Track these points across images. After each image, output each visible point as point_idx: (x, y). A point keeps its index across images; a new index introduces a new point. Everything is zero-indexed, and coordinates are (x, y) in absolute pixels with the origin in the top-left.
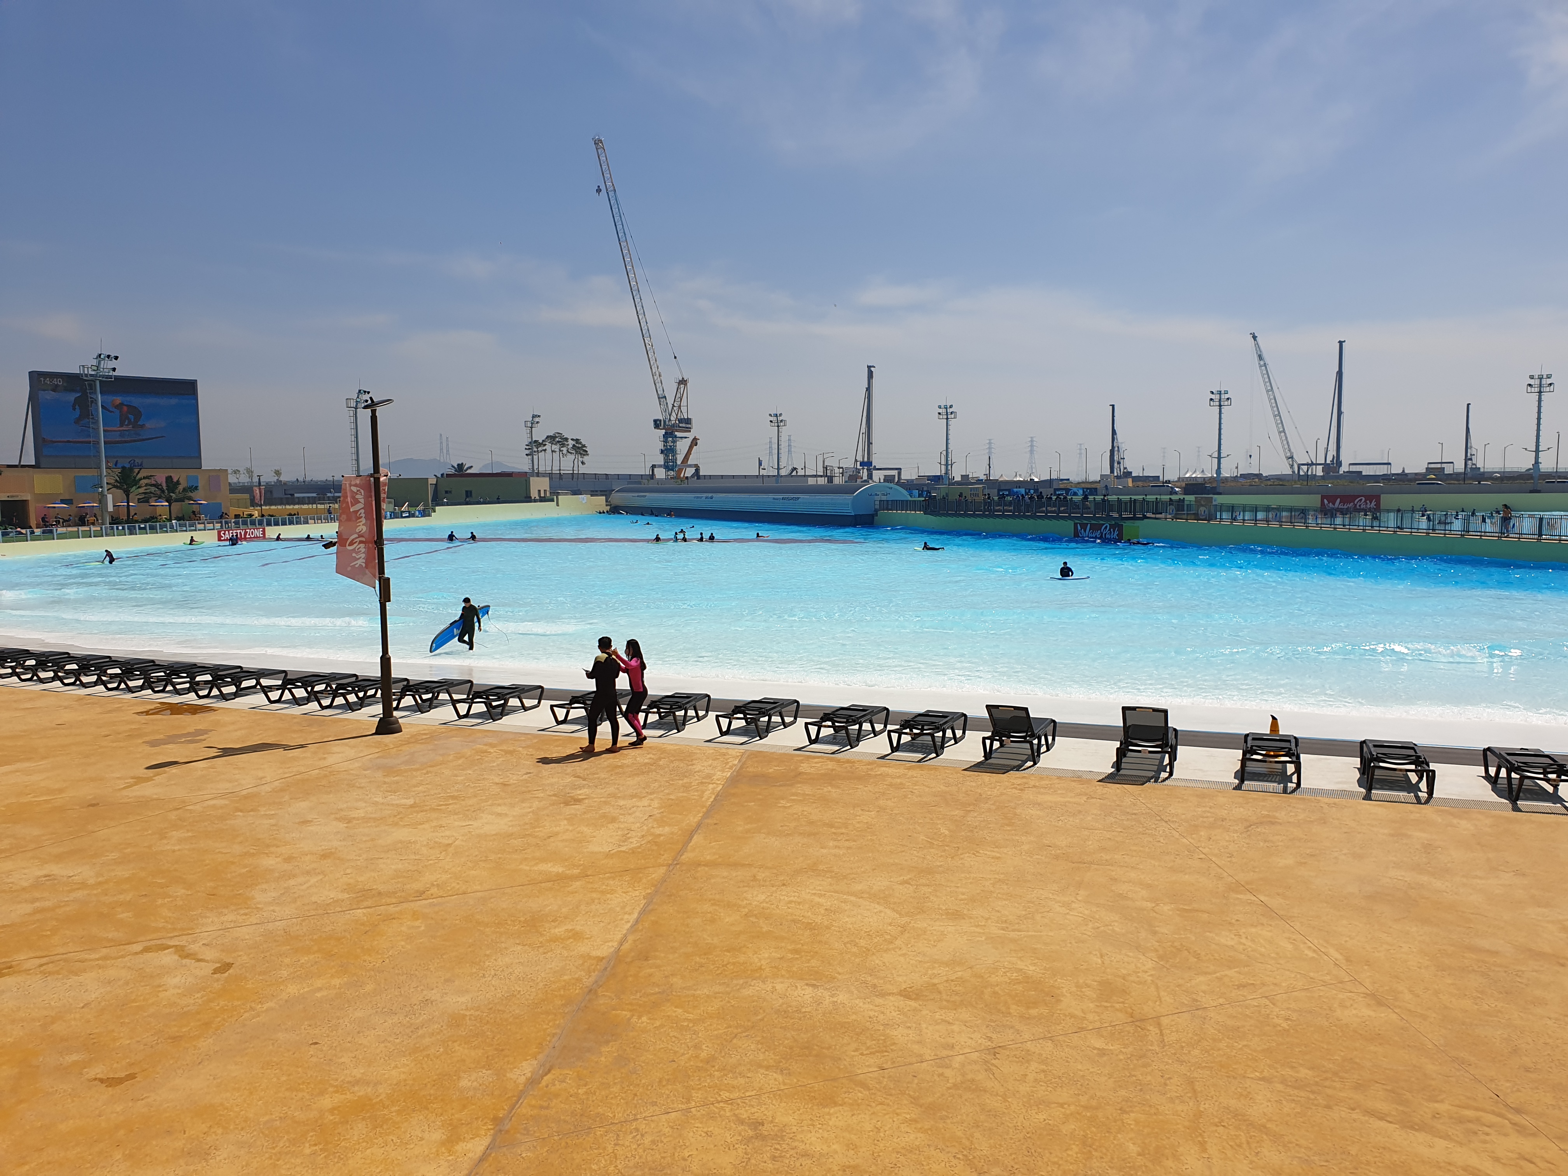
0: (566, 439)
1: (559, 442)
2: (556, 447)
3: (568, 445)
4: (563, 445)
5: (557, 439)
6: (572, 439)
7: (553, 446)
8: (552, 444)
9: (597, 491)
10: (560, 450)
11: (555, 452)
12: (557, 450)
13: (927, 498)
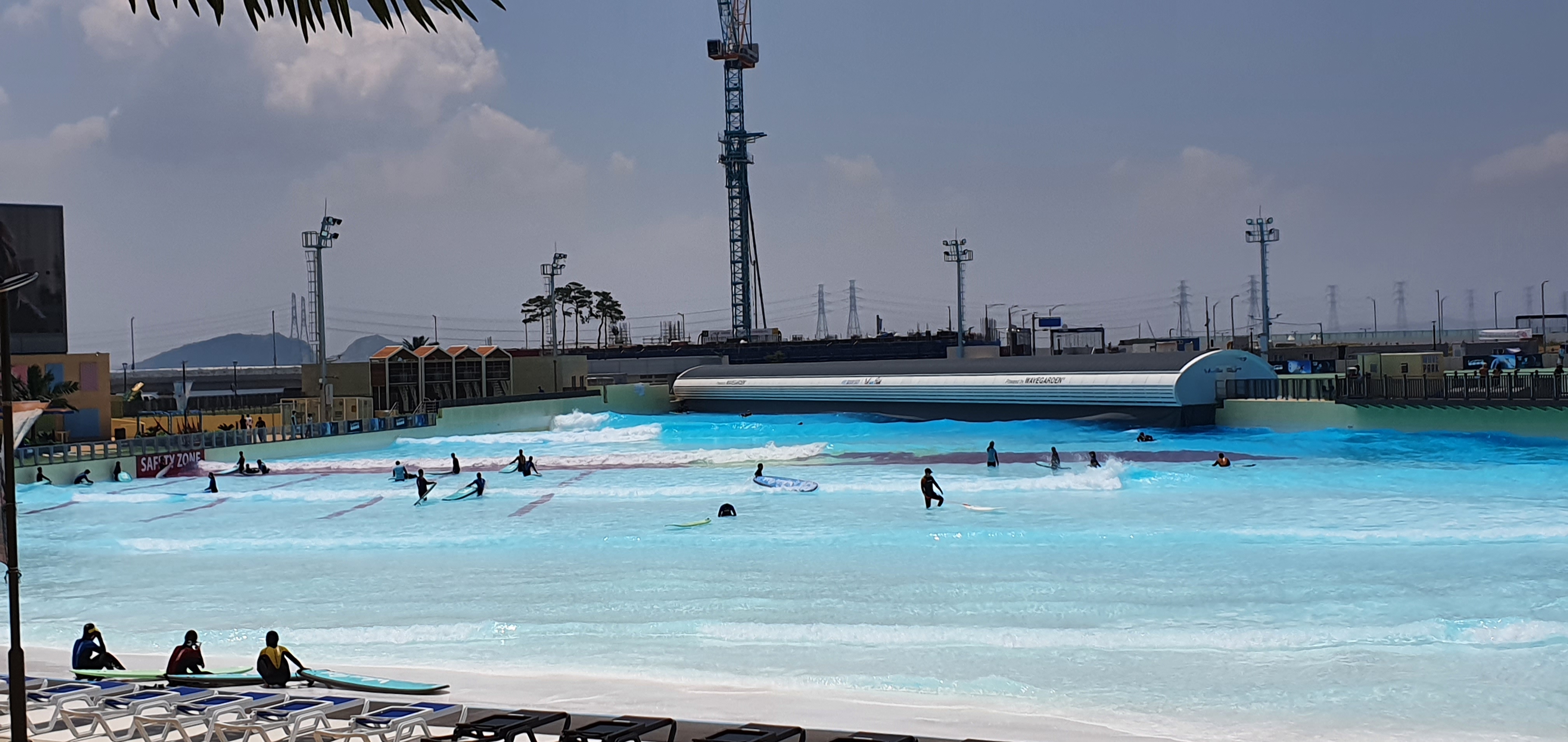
0: (588, 294)
1: (575, 298)
2: (570, 307)
3: (591, 302)
4: (582, 304)
5: (573, 294)
6: (597, 293)
7: (567, 306)
8: (565, 302)
9: (650, 376)
10: (577, 312)
11: (569, 314)
12: (573, 311)
13: (1342, 375)
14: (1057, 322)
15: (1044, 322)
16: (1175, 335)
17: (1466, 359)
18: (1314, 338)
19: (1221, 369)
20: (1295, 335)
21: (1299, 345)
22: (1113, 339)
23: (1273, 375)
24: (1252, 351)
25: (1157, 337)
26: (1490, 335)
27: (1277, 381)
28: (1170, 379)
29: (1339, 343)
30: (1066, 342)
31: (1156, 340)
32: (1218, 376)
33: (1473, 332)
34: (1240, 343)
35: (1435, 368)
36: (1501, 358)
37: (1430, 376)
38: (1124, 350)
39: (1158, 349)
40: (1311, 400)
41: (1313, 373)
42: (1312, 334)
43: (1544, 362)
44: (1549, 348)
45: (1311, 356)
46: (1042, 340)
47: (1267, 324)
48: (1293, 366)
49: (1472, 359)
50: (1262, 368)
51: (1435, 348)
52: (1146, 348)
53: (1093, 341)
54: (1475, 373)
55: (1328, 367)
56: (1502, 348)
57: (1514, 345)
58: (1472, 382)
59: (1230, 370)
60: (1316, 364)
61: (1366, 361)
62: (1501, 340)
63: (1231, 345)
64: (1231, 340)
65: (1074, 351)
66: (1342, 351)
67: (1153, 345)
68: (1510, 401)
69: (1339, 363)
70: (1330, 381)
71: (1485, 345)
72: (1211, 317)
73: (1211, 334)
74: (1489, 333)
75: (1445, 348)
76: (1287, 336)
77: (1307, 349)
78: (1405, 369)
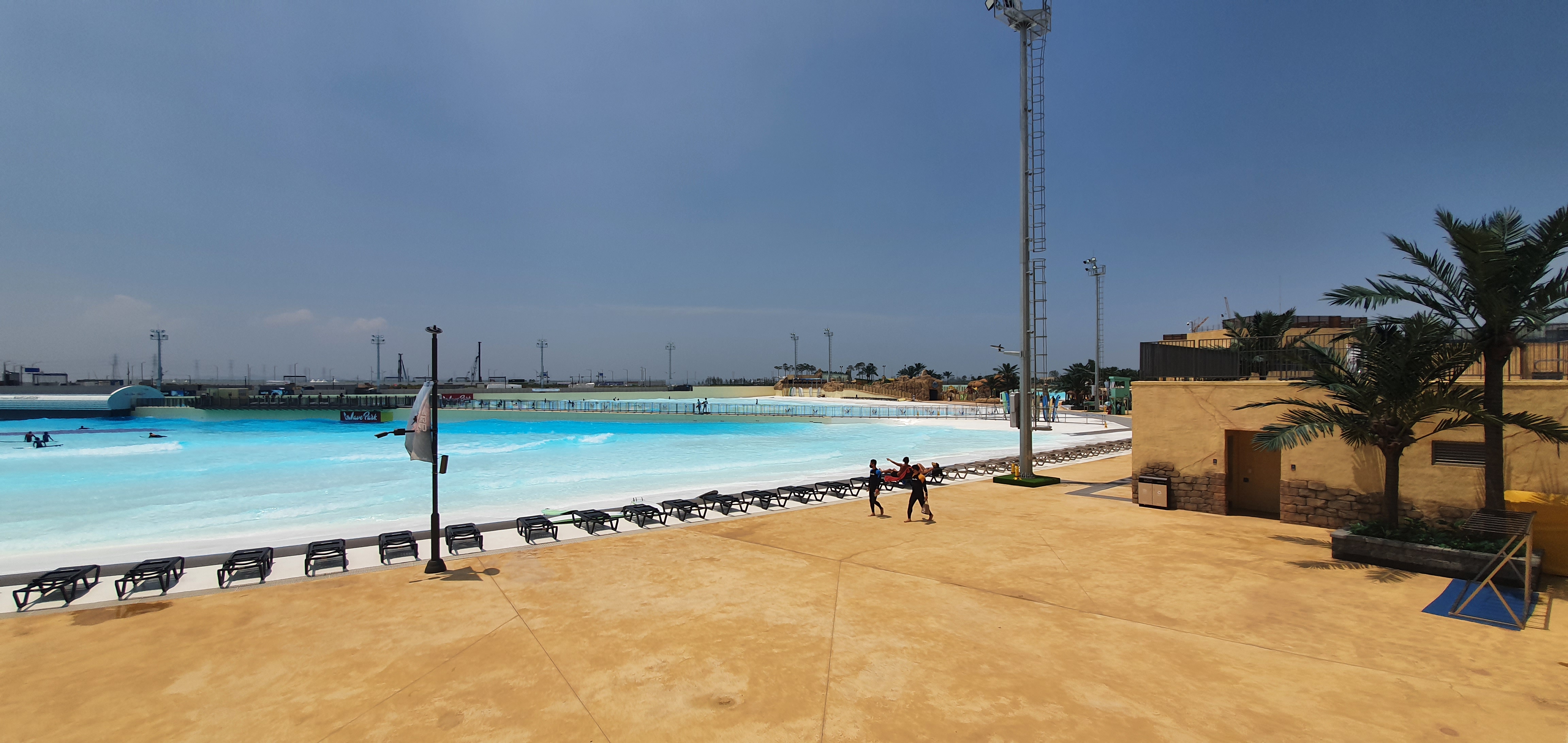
13: (198, 397)
14: (37, 370)
15: (27, 370)
16: (110, 378)
17: (260, 391)
18: (186, 381)
19: (134, 393)
20: (176, 380)
21: (178, 384)
22: (72, 379)
23: (162, 397)
24: (152, 386)
25: (99, 379)
26: (272, 382)
27: (164, 399)
28: (105, 398)
29: (198, 384)
30: (42, 379)
31: (98, 381)
32: (133, 396)
33: (264, 381)
34: (144, 383)
35: (245, 394)
36: (276, 391)
37: (242, 397)
38: (79, 384)
39: (100, 384)
40: (182, 407)
41: (184, 396)
42: (186, 380)
43: (295, 393)
44: (297, 388)
45: (184, 389)
46: (27, 378)
47: (161, 375)
48: (174, 393)
49: (263, 391)
50: (157, 394)
51: (246, 386)
52: (93, 383)
53: (61, 380)
54: (263, 397)
55: (192, 393)
56: (277, 387)
57: (282, 386)
58: (263, 400)
59: (139, 394)
60: (186, 392)
61: (212, 391)
62: (277, 384)
63: (140, 383)
64: (141, 381)
65: (47, 384)
66: (200, 387)
67: (96, 382)
68: (279, 407)
69: (198, 392)
70: (192, 399)
71: (269, 386)
72: (130, 371)
73: (130, 379)
74: (271, 382)
75: (250, 387)
76: (172, 380)
77: (183, 385)
78: (230, 395)
